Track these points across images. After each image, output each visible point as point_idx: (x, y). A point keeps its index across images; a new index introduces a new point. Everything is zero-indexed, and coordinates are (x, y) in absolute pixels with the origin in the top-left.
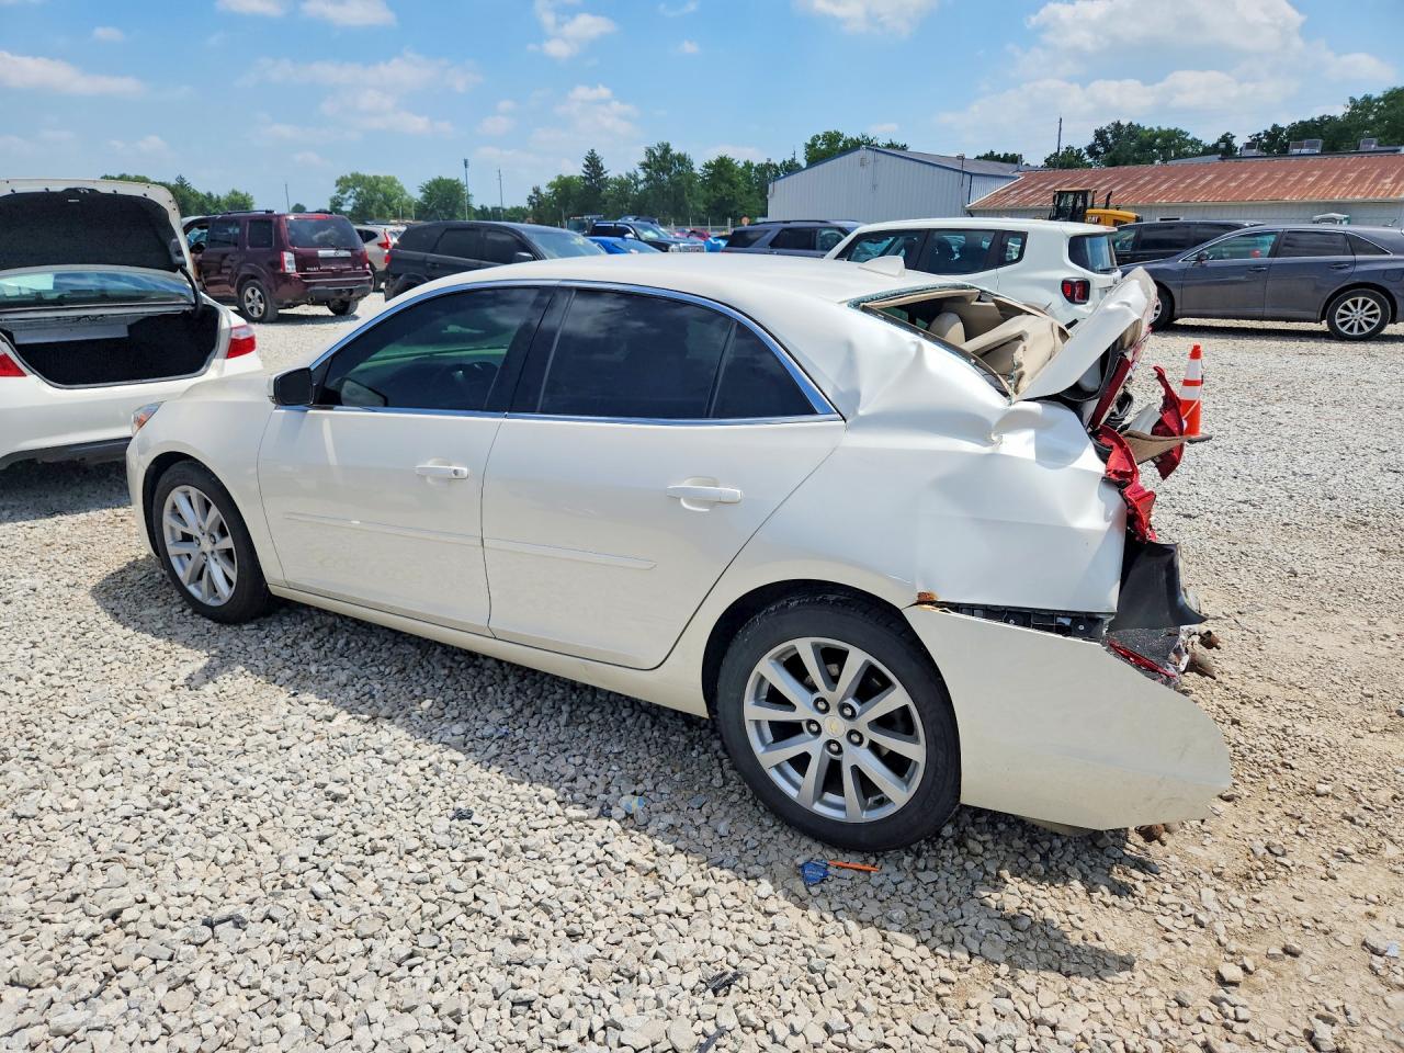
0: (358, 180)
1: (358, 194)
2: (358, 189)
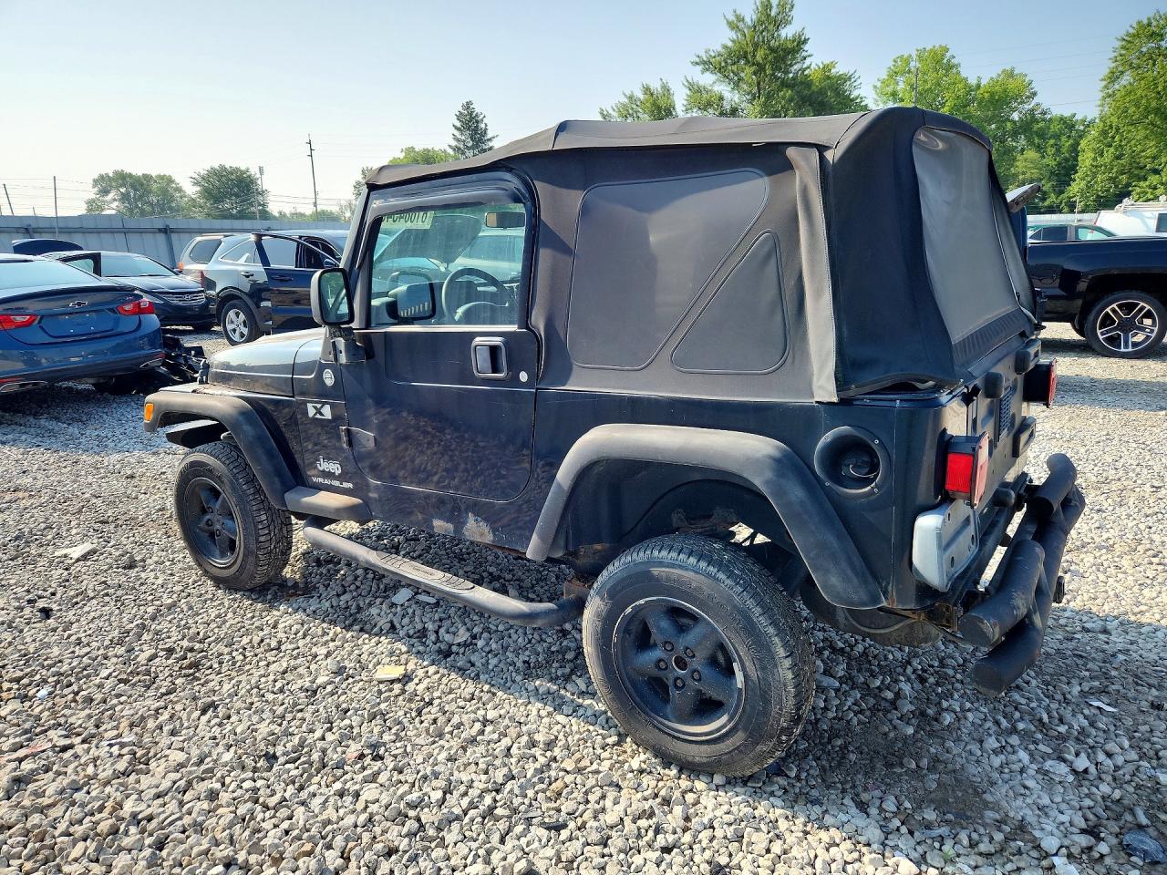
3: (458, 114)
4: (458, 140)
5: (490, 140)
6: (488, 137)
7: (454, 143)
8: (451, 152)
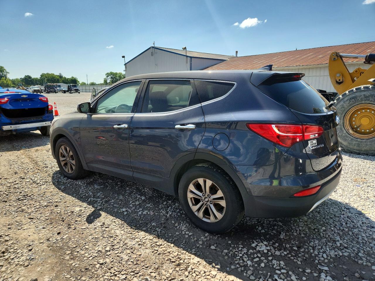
0: (112, 73)
1: (112, 78)
2: (111, 76)
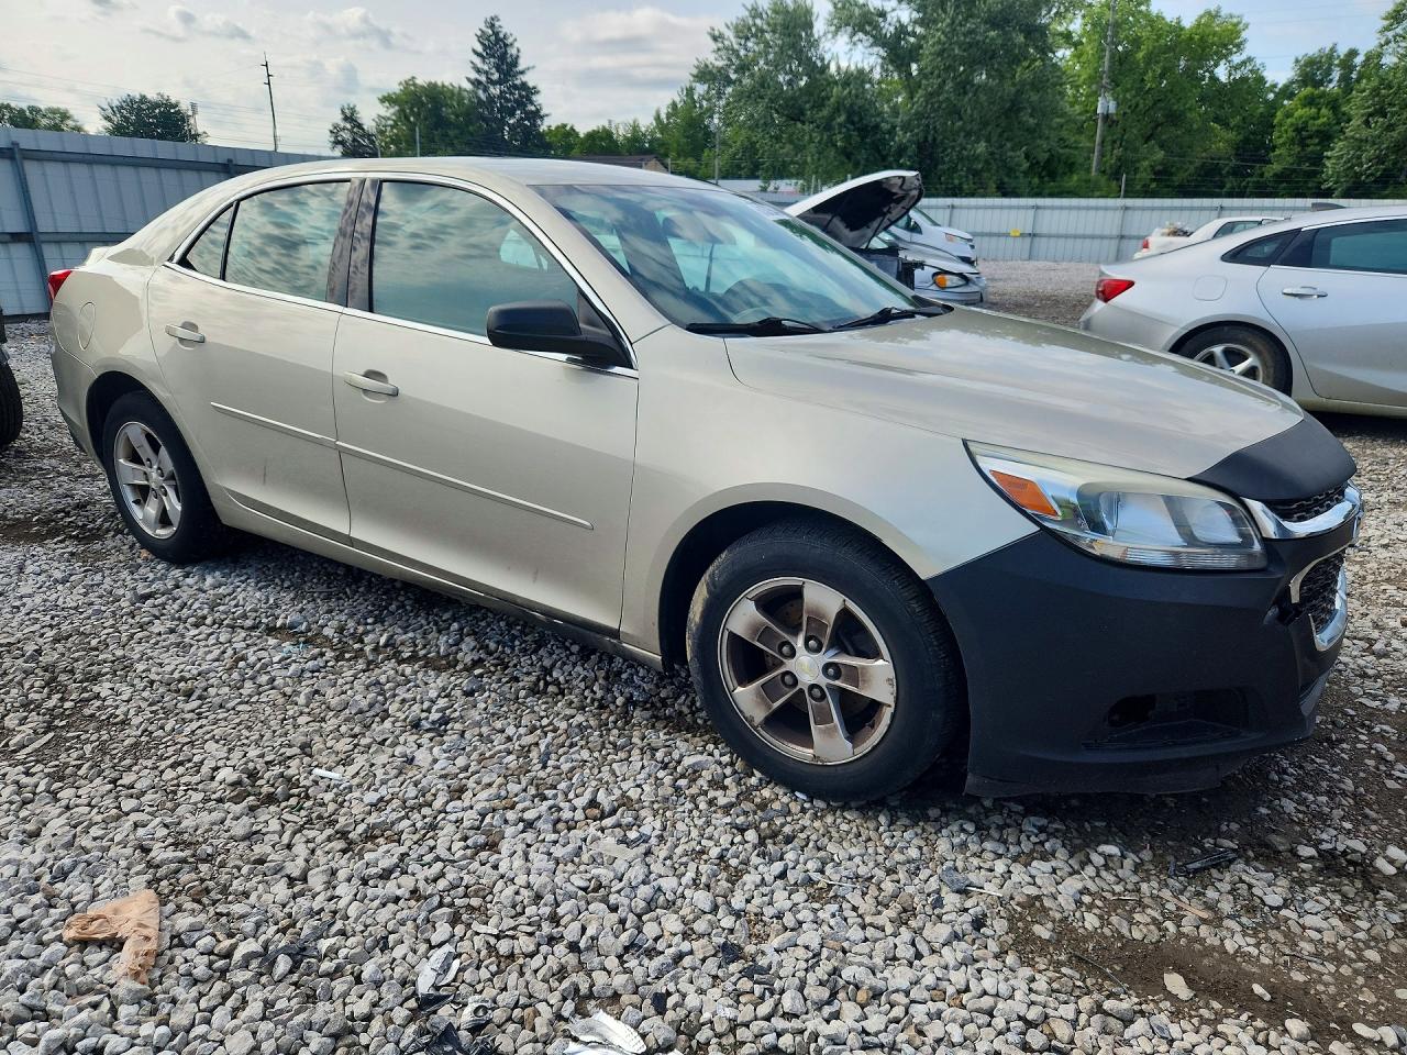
3: (479, 33)
4: (478, 71)
5: (522, 73)
6: (520, 68)
7: (474, 75)
8: (468, 86)
